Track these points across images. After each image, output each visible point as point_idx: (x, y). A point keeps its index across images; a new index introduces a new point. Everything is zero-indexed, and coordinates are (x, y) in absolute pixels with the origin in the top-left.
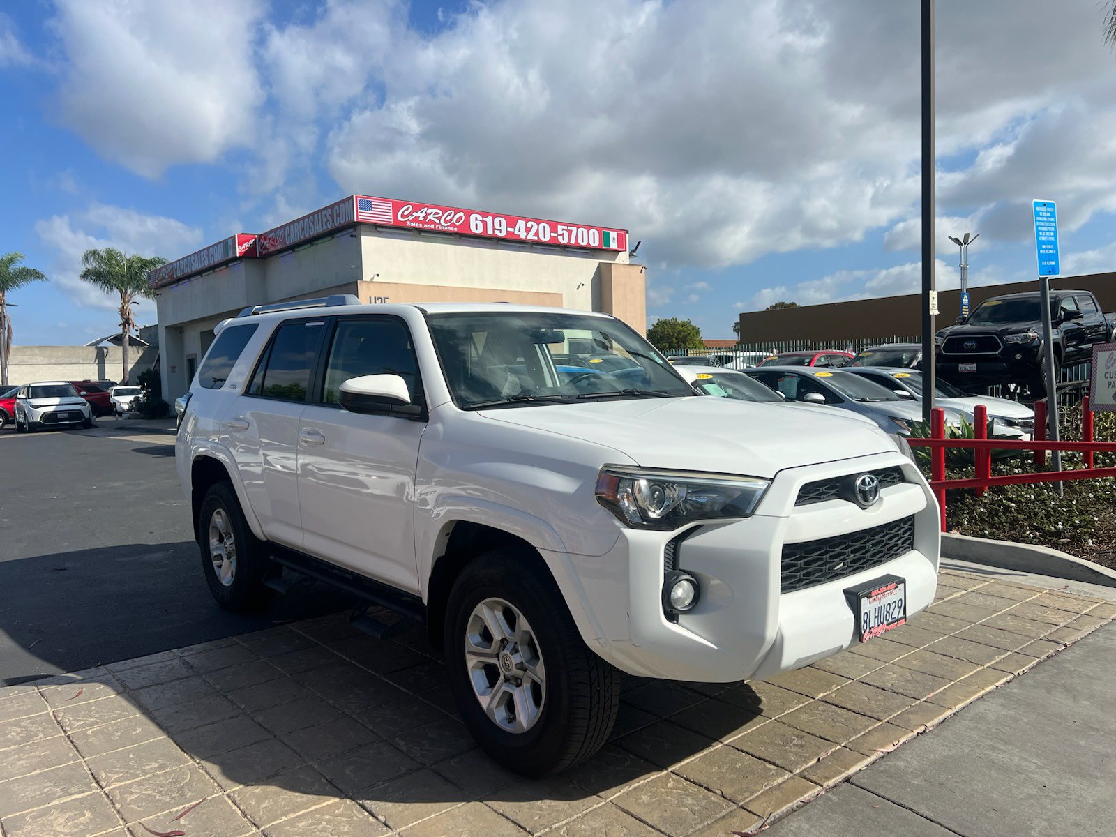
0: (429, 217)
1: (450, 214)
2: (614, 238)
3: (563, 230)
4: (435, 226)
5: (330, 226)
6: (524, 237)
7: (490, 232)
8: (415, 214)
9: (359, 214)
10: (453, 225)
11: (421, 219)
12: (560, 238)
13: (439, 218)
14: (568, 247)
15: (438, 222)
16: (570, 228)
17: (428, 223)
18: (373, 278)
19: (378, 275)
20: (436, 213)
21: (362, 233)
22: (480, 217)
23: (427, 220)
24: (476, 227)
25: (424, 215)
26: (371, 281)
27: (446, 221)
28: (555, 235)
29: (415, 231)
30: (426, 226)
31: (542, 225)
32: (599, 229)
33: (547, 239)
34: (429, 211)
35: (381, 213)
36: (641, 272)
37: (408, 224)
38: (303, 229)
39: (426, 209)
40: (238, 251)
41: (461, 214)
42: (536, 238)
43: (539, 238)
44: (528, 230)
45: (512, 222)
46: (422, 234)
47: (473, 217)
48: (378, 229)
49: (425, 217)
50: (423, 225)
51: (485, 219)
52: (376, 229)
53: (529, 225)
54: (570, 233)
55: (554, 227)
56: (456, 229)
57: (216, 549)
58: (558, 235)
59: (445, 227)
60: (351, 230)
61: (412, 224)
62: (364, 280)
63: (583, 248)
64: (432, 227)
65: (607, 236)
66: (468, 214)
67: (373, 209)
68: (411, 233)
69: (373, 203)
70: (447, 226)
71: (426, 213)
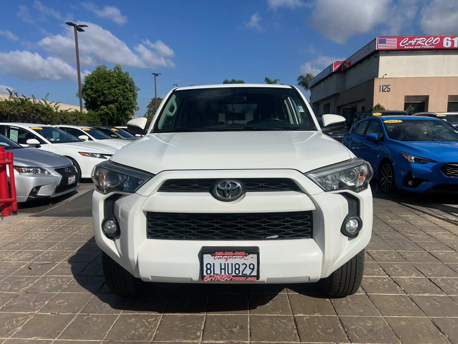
0: (418, 42)
1: (431, 39)
4: (421, 47)
5: (367, 54)
7: (456, 46)
8: (410, 42)
9: (379, 46)
10: (433, 45)
11: (413, 44)
13: (424, 42)
15: (423, 44)
17: (417, 46)
18: (384, 76)
19: (386, 75)
20: (422, 40)
21: (380, 55)
22: (450, 39)
24: (447, 43)
26: (383, 78)
27: (428, 43)
29: (410, 51)
30: (415, 47)
34: (418, 39)
35: (391, 44)
37: (405, 47)
38: (357, 57)
39: (417, 38)
40: (333, 69)
41: (438, 38)
46: (414, 52)
47: (445, 39)
48: (389, 52)
49: (416, 43)
50: (414, 47)
51: (453, 39)
52: (388, 52)
56: (434, 47)
59: (427, 46)
60: (376, 55)
61: (408, 47)
62: (379, 77)
64: (420, 47)
66: (442, 39)
67: (386, 43)
68: (407, 52)
69: (386, 40)
70: (428, 46)
71: (416, 40)
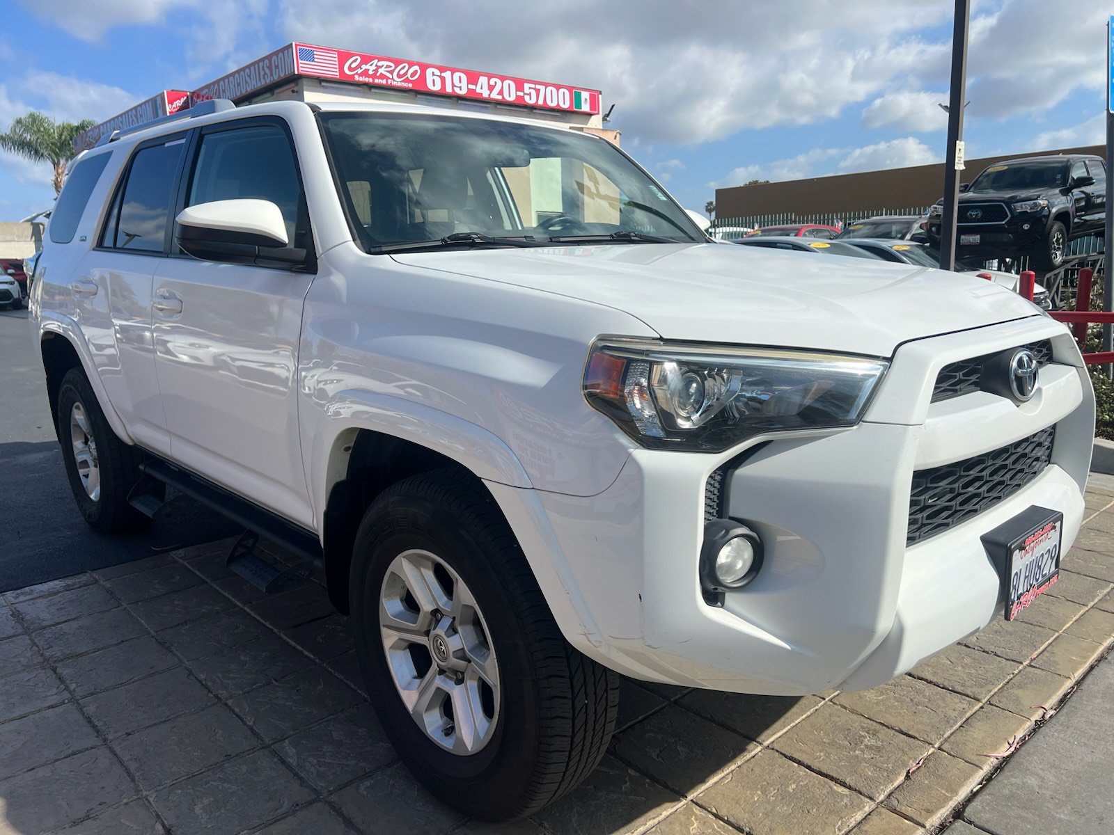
0: (381, 71)
1: (404, 68)
2: (586, 99)
3: (530, 88)
4: (387, 82)
5: (269, 80)
6: (487, 96)
7: (449, 89)
8: (364, 67)
9: (300, 65)
10: (407, 80)
11: (371, 72)
12: (527, 98)
13: (391, 72)
14: (536, 109)
15: (391, 76)
16: (538, 87)
17: (379, 78)
20: (388, 67)
21: (305, 88)
22: (437, 72)
23: (378, 74)
24: (433, 83)
25: (375, 68)
27: (399, 76)
28: (521, 94)
29: (365, 87)
30: (377, 81)
31: (507, 82)
32: (570, 89)
33: (512, 98)
34: (380, 64)
35: (325, 66)
36: (615, 138)
37: (357, 78)
38: (239, 84)
39: (376, 61)
40: (168, 110)
41: (416, 68)
42: (500, 97)
43: (503, 97)
44: (491, 88)
45: (473, 78)
46: (373, 90)
47: (429, 71)
48: (323, 84)
49: (376, 71)
50: (374, 80)
51: (443, 74)
52: (320, 84)
53: (492, 81)
54: (538, 91)
55: (520, 84)
56: (410, 85)
57: (82, 452)
58: (525, 94)
59: (398, 82)
60: (292, 85)
61: (361, 79)
63: (552, 110)
64: (384, 82)
65: (578, 96)
66: (424, 67)
67: (316, 60)
68: (360, 89)
69: (315, 53)
70: (401, 82)
71: (376, 65)
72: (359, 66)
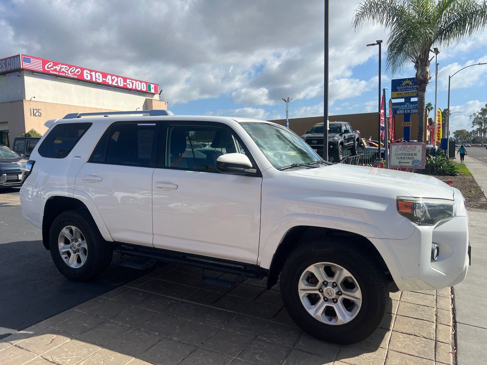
0: (62, 69)
2: (153, 88)
3: (129, 81)
4: (65, 74)
5: (4, 70)
6: (111, 84)
7: (94, 80)
8: (54, 67)
9: (24, 64)
10: (75, 75)
11: (58, 70)
12: (128, 85)
14: (131, 90)
15: (67, 72)
16: (133, 81)
17: (61, 72)
18: (31, 99)
19: (34, 97)
20: (66, 68)
21: (25, 74)
22: (89, 72)
23: (61, 71)
24: (87, 76)
25: (60, 68)
26: (30, 100)
27: (71, 72)
28: (126, 84)
29: (54, 76)
30: (60, 74)
31: (119, 78)
32: (146, 83)
33: (122, 85)
34: (62, 66)
35: (36, 65)
36: (165, 104)
37: (51, 72)
39: (60, 65)
41: (79, 69)
42: (117, 85)
43: (118, 84)
44: (113, 80)
45: (105, 75)
46: (58, 78)
47: (85, 71)
48: (34, 73)
49: (60, 69)
50: (59, 73)
51: (91, 73)
53: (113, 78)
54: (133, 83)
55: (125, 79)
56: (76, 77)
58: (127, 84)
59: (71, 75)
60: (18, 73)
61: (53, 72)
62: (26, 99)
63: (139, 91)
64: (64, 74)
65: (150, 86)
66: (83, 70)
67: (31, 63)
68: (52, 76)
69: (31, 59)
70: (72, 75)
71: (60, 67)
72: (52, 67)
